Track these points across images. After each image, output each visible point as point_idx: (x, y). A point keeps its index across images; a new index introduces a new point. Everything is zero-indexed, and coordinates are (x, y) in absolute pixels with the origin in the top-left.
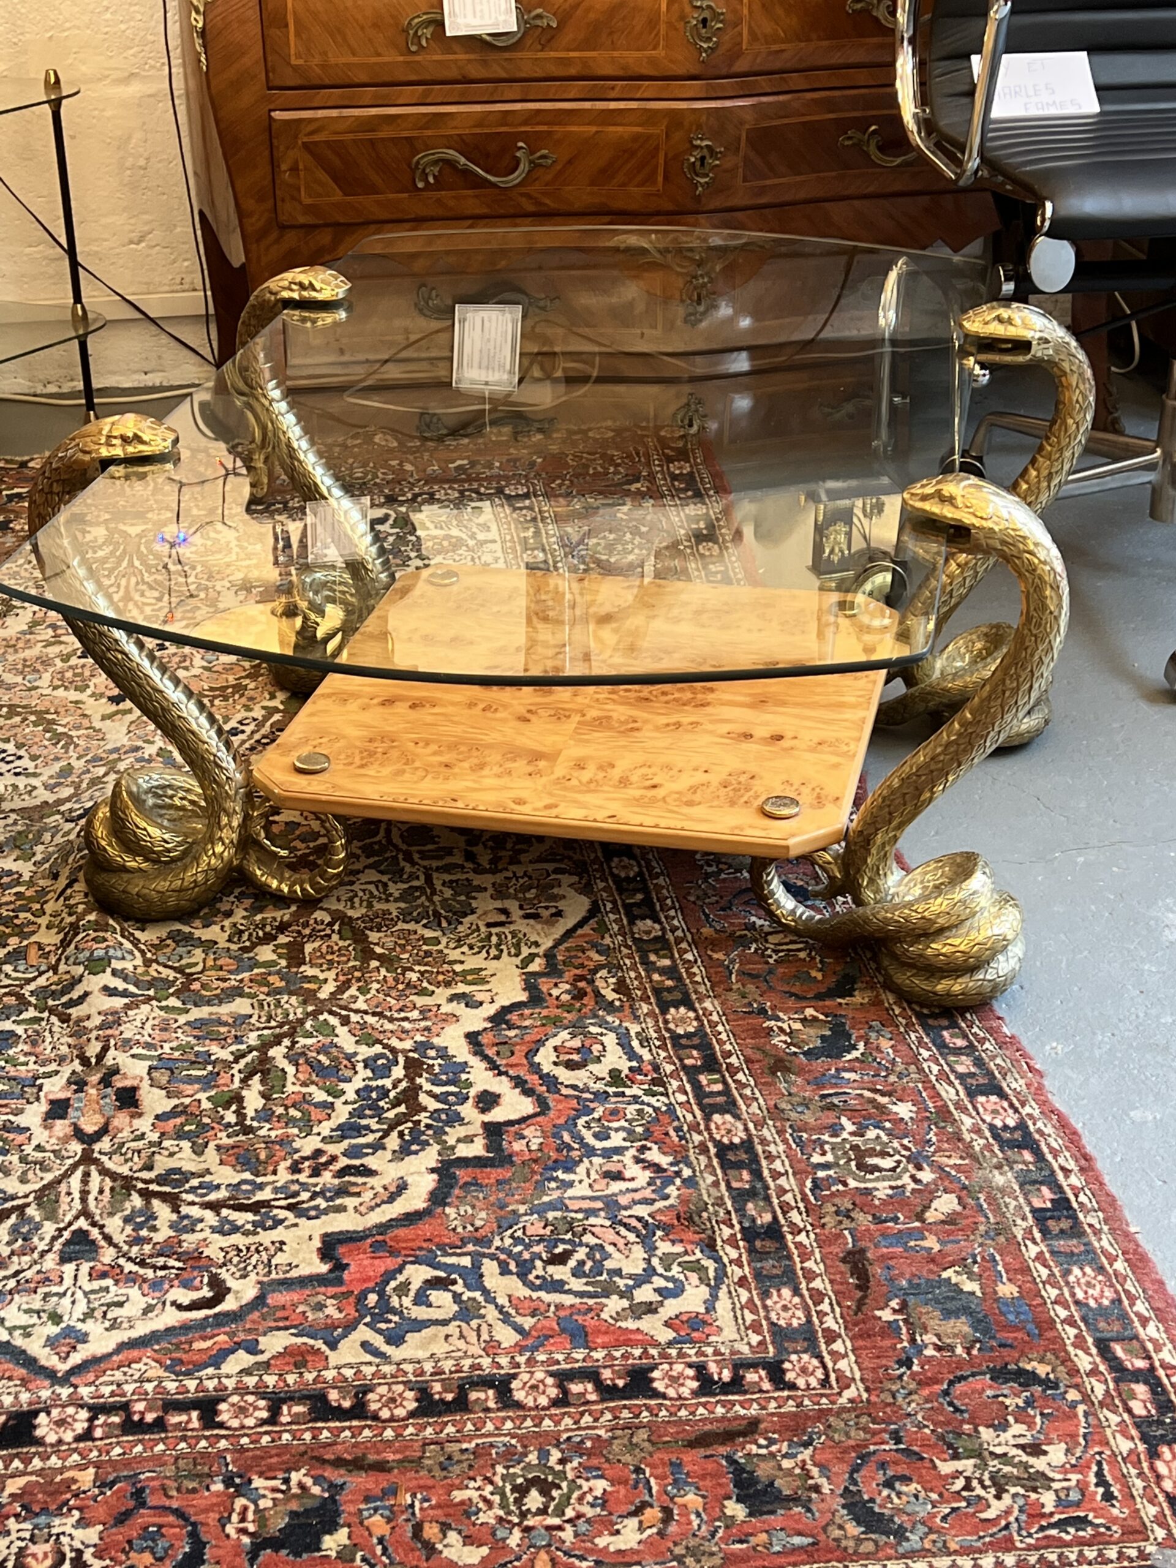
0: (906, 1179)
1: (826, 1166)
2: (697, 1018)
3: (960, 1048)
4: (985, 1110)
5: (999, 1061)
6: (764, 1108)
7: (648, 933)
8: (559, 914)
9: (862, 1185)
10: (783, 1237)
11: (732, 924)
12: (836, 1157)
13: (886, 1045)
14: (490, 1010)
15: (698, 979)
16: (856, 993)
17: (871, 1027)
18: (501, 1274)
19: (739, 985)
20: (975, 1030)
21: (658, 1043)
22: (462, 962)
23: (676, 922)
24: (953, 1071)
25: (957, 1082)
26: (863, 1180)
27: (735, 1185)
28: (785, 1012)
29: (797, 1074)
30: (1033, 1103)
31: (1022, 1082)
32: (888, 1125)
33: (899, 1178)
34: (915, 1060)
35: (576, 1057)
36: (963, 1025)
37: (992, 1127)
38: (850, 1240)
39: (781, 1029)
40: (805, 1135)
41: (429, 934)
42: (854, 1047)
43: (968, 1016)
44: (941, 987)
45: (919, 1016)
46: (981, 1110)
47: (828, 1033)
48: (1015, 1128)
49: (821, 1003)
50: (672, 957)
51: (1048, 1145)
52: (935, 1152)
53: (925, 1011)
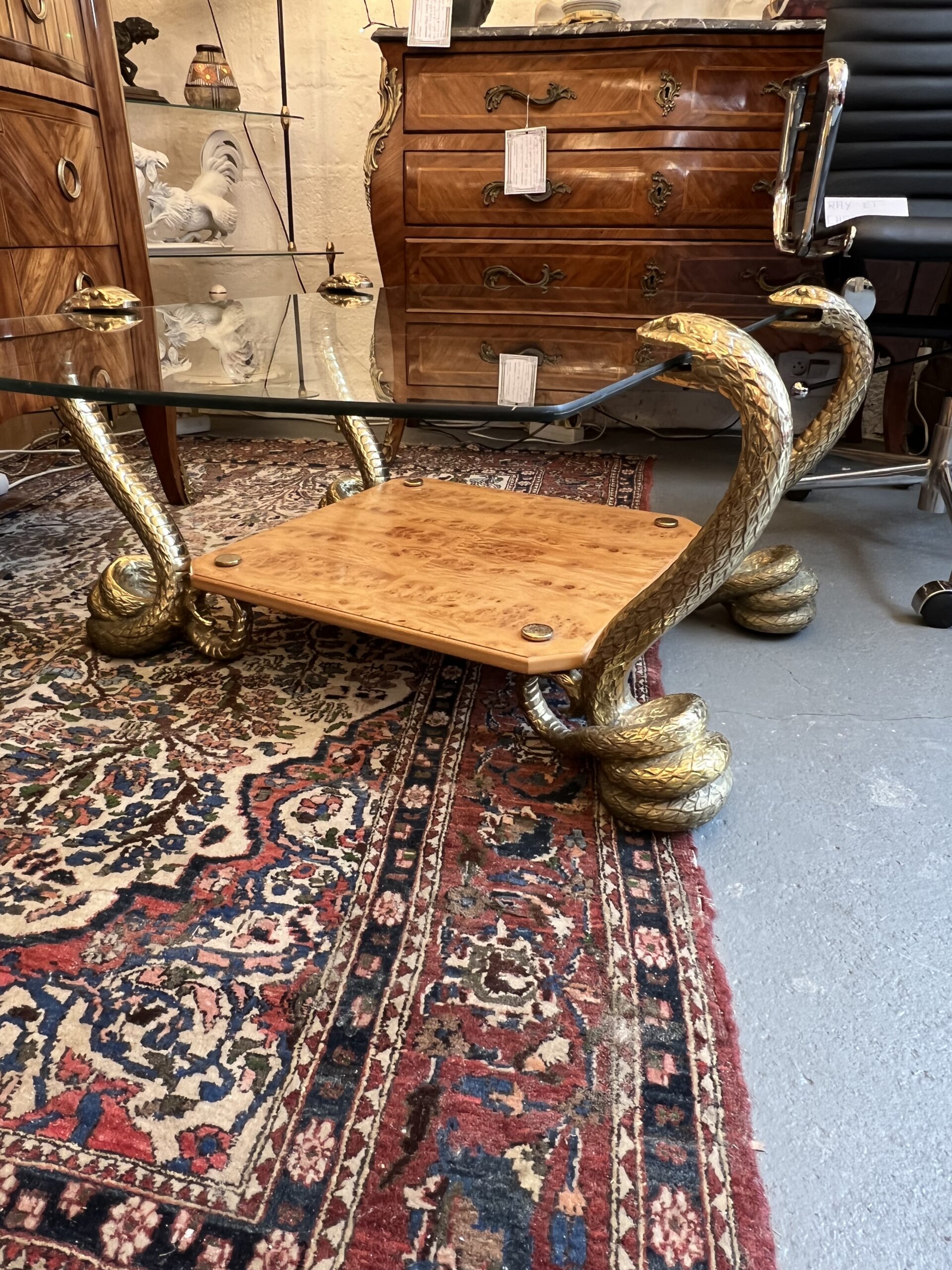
0: (528, 1008)
1: (455, 971)
2: (430, 798)
3: (644, 871)
4: (642, 943)
5: (675, 892)
6: (434, 896)
7: (437, 721)
8: (382, 697)
9: (481, 1004)
10: (366, 1050)
11: (504, 726)
12: (472, 964)
13: (576, 854)
14: (278, 759)
15: (451, 764)
16: (575, 801)
17: (572, 834)
18: (82, 1021)
19: (481, 776)
20: (665, 855)
21: (384, 812)
22: (288, 720)
23: (463, 718)
24: (627, 893)
25: (625, 906)
26: (484, 998)
27: (360, 972)
28: (505, 805)
29: (483, 867)
30: (693, 947)
31: (690, 919)
32: (539, 938)
33: (521, 1004)
34: (595, 875)
35: (312, 812)
36: (656, 848)
37: (641, 965)
38: (432, 1073)
39: (493, 821)
40: (456, 932)
41: (282, 695)
42: (547, 851)
43: (664, 841)
44: (641, 809)
45: (621, 833)
46: (637, 941)
47: (531, 832)
48: (665, 972)
49: (539, 804)
50: (442, 744)
51: (691, 1001)
52: (571, 981)
53: (627, 829)
